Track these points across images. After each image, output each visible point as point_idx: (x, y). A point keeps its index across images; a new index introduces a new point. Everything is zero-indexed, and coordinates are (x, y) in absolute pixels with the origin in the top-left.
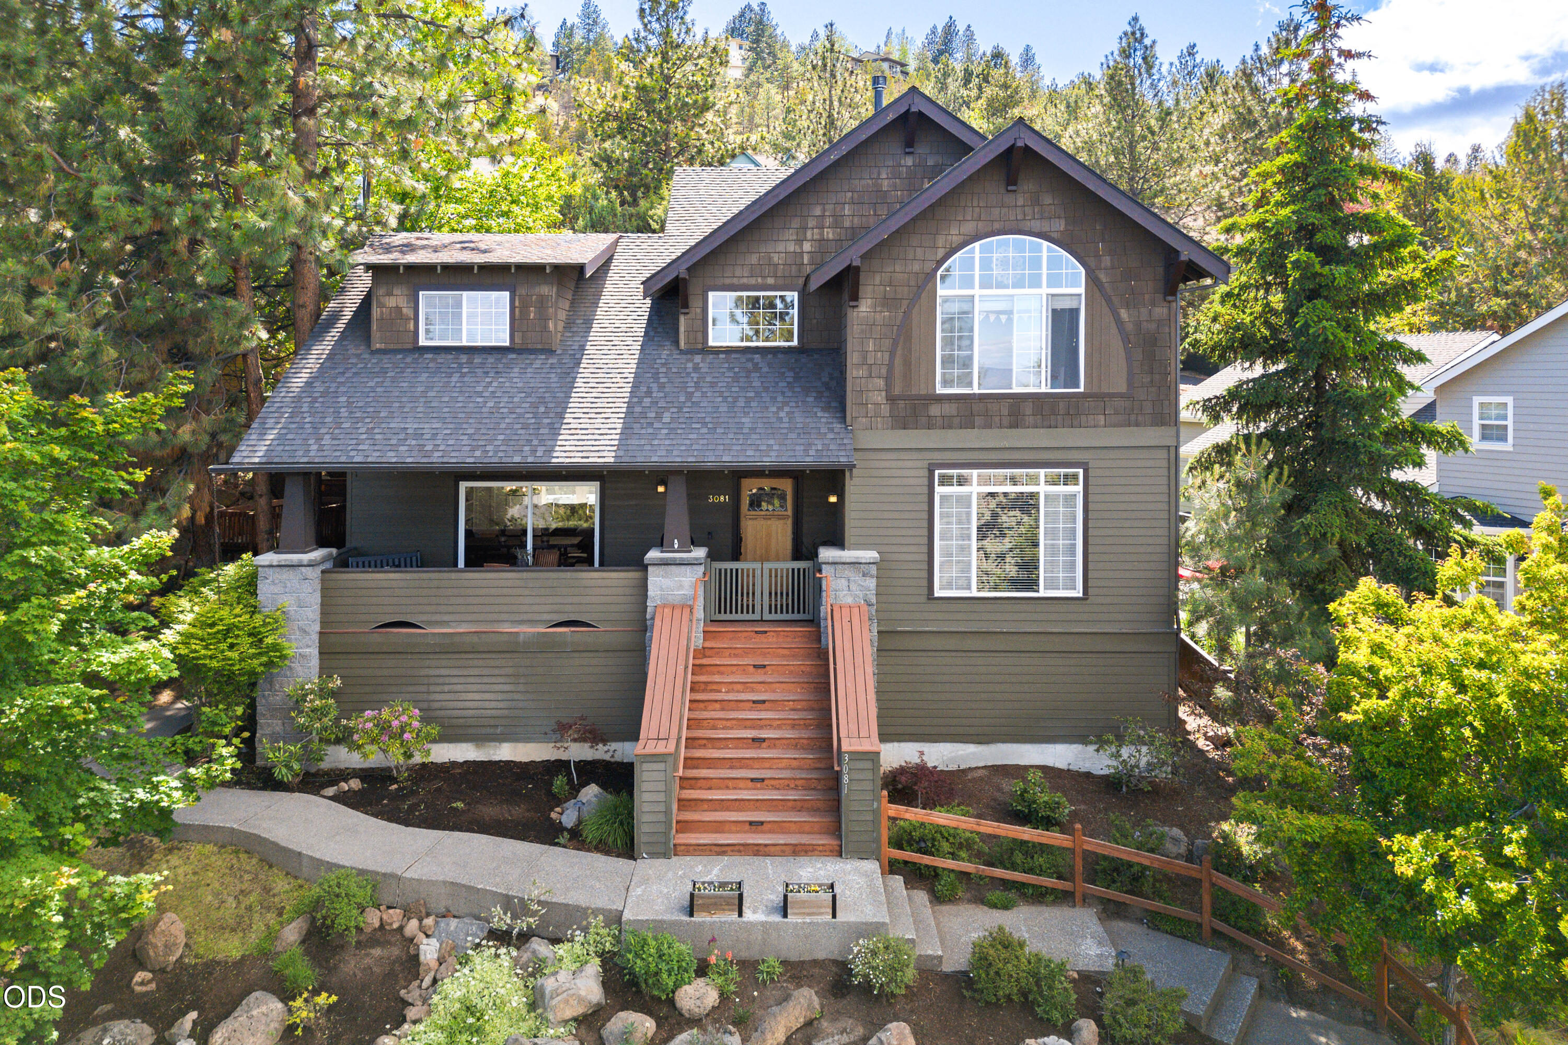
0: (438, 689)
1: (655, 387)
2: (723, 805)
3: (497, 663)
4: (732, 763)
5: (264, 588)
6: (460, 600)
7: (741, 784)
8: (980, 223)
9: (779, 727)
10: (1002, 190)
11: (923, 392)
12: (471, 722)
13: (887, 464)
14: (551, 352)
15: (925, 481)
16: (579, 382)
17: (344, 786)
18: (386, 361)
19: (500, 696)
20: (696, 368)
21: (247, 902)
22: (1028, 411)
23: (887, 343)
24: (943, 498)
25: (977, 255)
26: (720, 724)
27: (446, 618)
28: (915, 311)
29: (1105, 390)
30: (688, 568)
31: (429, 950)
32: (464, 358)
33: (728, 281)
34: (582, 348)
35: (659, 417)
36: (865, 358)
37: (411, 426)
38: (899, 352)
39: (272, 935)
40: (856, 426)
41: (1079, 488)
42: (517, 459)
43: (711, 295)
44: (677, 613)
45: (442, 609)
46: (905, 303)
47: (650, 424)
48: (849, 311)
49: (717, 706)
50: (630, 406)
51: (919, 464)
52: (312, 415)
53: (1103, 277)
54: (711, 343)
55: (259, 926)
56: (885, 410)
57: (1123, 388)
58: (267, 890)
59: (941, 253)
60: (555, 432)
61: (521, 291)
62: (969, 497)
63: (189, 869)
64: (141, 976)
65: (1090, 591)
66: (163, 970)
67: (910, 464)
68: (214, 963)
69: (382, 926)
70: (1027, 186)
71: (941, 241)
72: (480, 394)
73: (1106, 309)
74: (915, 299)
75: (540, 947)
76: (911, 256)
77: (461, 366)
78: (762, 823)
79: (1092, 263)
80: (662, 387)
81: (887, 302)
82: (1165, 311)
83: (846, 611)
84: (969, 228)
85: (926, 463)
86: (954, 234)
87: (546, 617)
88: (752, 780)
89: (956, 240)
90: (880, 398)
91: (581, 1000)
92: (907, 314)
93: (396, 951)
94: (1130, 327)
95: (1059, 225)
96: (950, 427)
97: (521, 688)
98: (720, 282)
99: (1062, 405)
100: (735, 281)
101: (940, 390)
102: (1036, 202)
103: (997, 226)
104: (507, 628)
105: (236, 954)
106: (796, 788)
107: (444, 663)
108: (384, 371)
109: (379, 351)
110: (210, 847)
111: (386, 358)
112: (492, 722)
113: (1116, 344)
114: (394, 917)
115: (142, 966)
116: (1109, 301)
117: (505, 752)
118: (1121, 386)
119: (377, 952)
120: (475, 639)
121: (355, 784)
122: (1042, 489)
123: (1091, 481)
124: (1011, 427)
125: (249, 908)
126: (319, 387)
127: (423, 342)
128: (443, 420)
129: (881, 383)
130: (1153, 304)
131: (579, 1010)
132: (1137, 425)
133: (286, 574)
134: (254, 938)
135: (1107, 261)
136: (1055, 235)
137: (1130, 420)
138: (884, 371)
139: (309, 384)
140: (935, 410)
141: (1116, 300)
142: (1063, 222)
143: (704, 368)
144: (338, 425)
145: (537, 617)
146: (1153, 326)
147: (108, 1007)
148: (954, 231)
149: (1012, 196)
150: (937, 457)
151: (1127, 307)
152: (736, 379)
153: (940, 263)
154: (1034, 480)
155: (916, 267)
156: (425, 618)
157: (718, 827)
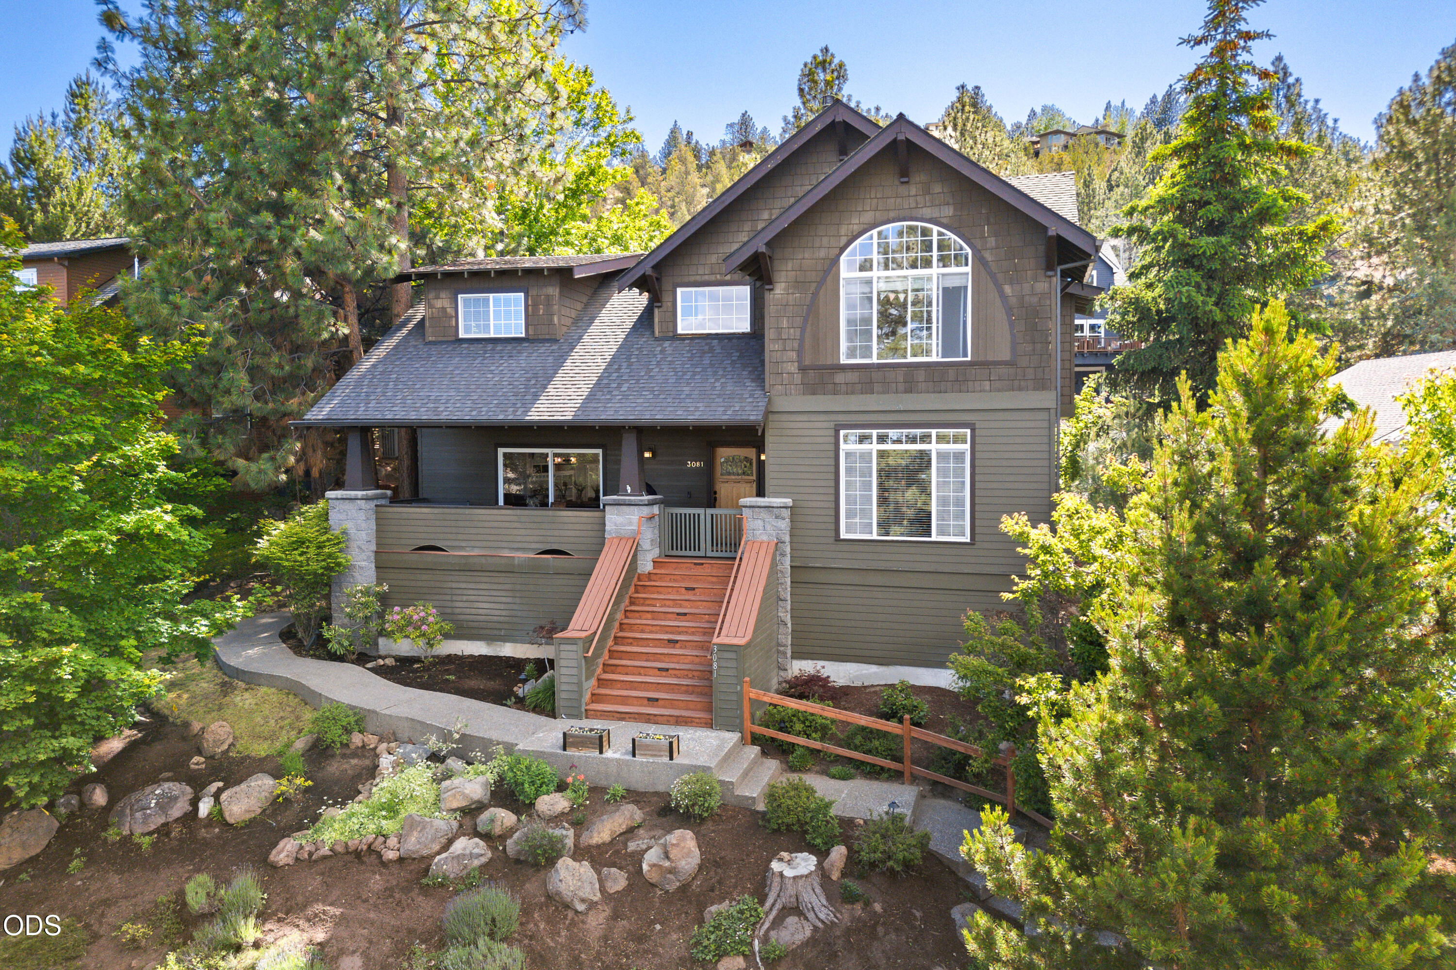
0: (459, 598)
1: (625, 365)
2: (632, 685)
3: (501, 580)
4: (648, 656)
5: (332, 515)
6: (472, 531)
7: (651, 672)
8: (878, 214)
9: (693, 634)
10: (897, 182)
11: (829, 362)
12: (482, 625)
13: (800, 425)
14: (556, 341)
15: (832, 440)
16: (568, 363)
17: (381, 662)
18: (434, 350)
19: (502, 606)
20: (662, 351)
21: (282, 723)
22: (921, 378)
23: (799, 321)
24: (848, 455)
25: (875, 240)
26: (648, 628)
27: (463, 544)
28: (822, 292)
29: (990, 358)
30: (636, 508)
31: (385, 761)
32: (490, 347)
33: (692, 279)
34: (580, 338)
35: (619, 386)
36: (780, 334)
37: (434, 394)
38: (809, 329)
39: (289, 745)
40: (773, 392)
41: (967, 447)
42: (501, 417)
43: (679, 291)
44: (623, 542)
45: (460, 537)
46: (814, 285)
47: (610, 392)
48: (767, 294)
49: (649, 616)
50: (600, 379)
51: (825, 425)
52: (369, 386)
53: (988, 256)
54: (680, 331)
55: (283, 738)
56: (798, 378)
57: (1006, 356)
58: (298, 718)
59: (844, 240)
60: (536, 397)
61: (533, 292)
62: (870, 454)
63: (253, 701)
64: (196, 759)
65: (977, 538)
66: (212, 757)
67: (819, 425)
68: (248, 757)
69: (364, 746)
70: (919, 178)
71: (843, 230)
72: (491, 372)
73: (991, 285)
74: (821, 283)
75: (453, 763)
76: (817, 244)
77: (485, 352)
78: (657, 700)
79: (978, 244)
80: (630, 365)
81: (798, 284)
82: (1046, 285)
83: (756, 546)
84: (868, 217)
85: (832, 425)
86: (855, 223)
87: (533, 546)
88: (660, 669)
89: (856, 228)
90: (793, 368)
91: (465, 796)
92: (815, 294)
93: (367, 762)
94: (1013, 301)
95: (948, 211)
96: (853, 393)
97: (518, 600)
98: (686, 279)
99: (952, 374)
100: (698, 278)
101: (844, 360)
102: (927, 191)
103: (892, 214)
104: (506, 553)
105: (263, 754)
106: (693, 677)
107: (463, 579)
108: (429, 356)
109: (430, 343)
110: (273, 690)
111: (433, 348)
112: (498, 626)
113: (1000, 315)
114: (371, 740)
115: (200, 753)
116: (993, 276)
117: (508, 650)
118: (1005, 355)
119: (354, 762)
120: (483, 560)
121: (390, 662)
122: (934, 447)
123: (978, 440)
124: (906, 392)
125: (281, 728)
126: (380, 368)
127: (462, 335)
128: (458, 390)
129: (794, 355)
130: (1035, 279)
131: (463, 803)
132: (1020, 389)
133: (347, 505)
134: (278, 745)
135: (992, 242)
136: (944, 221)
137: (1015, 385)
138: (796, 345)
139: (374, 366)
140: (840, 378)
141: (1000, 277)
142: (951, 209)
143: (669, 350)
144: (384, 394)
145: (525, 545)
146: (1035, 300)
147: (170, 774)
148: (855, 221)
149: (904, 187)
150: (842, 418)
151: (1011, 284)
152: (691, 359)
153: (842, 250)
154: (926, 438)
155: (822, 253)
156: (449, 543)
157: (624, 701)
